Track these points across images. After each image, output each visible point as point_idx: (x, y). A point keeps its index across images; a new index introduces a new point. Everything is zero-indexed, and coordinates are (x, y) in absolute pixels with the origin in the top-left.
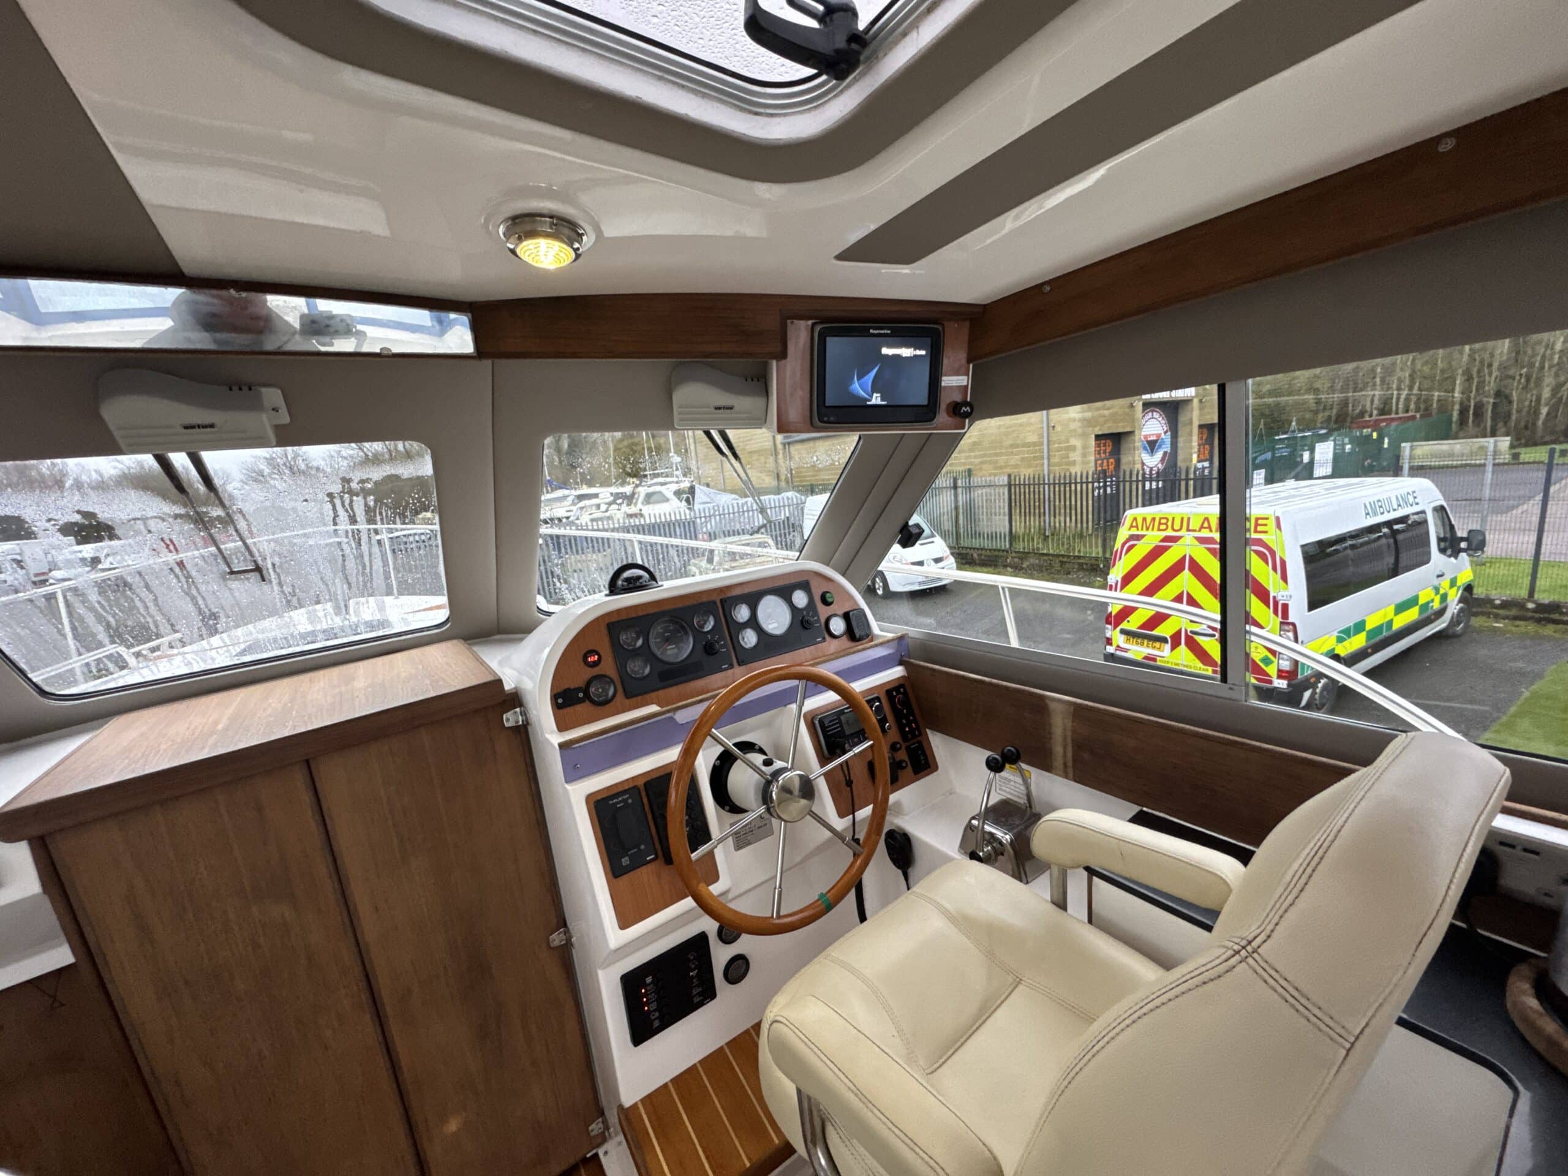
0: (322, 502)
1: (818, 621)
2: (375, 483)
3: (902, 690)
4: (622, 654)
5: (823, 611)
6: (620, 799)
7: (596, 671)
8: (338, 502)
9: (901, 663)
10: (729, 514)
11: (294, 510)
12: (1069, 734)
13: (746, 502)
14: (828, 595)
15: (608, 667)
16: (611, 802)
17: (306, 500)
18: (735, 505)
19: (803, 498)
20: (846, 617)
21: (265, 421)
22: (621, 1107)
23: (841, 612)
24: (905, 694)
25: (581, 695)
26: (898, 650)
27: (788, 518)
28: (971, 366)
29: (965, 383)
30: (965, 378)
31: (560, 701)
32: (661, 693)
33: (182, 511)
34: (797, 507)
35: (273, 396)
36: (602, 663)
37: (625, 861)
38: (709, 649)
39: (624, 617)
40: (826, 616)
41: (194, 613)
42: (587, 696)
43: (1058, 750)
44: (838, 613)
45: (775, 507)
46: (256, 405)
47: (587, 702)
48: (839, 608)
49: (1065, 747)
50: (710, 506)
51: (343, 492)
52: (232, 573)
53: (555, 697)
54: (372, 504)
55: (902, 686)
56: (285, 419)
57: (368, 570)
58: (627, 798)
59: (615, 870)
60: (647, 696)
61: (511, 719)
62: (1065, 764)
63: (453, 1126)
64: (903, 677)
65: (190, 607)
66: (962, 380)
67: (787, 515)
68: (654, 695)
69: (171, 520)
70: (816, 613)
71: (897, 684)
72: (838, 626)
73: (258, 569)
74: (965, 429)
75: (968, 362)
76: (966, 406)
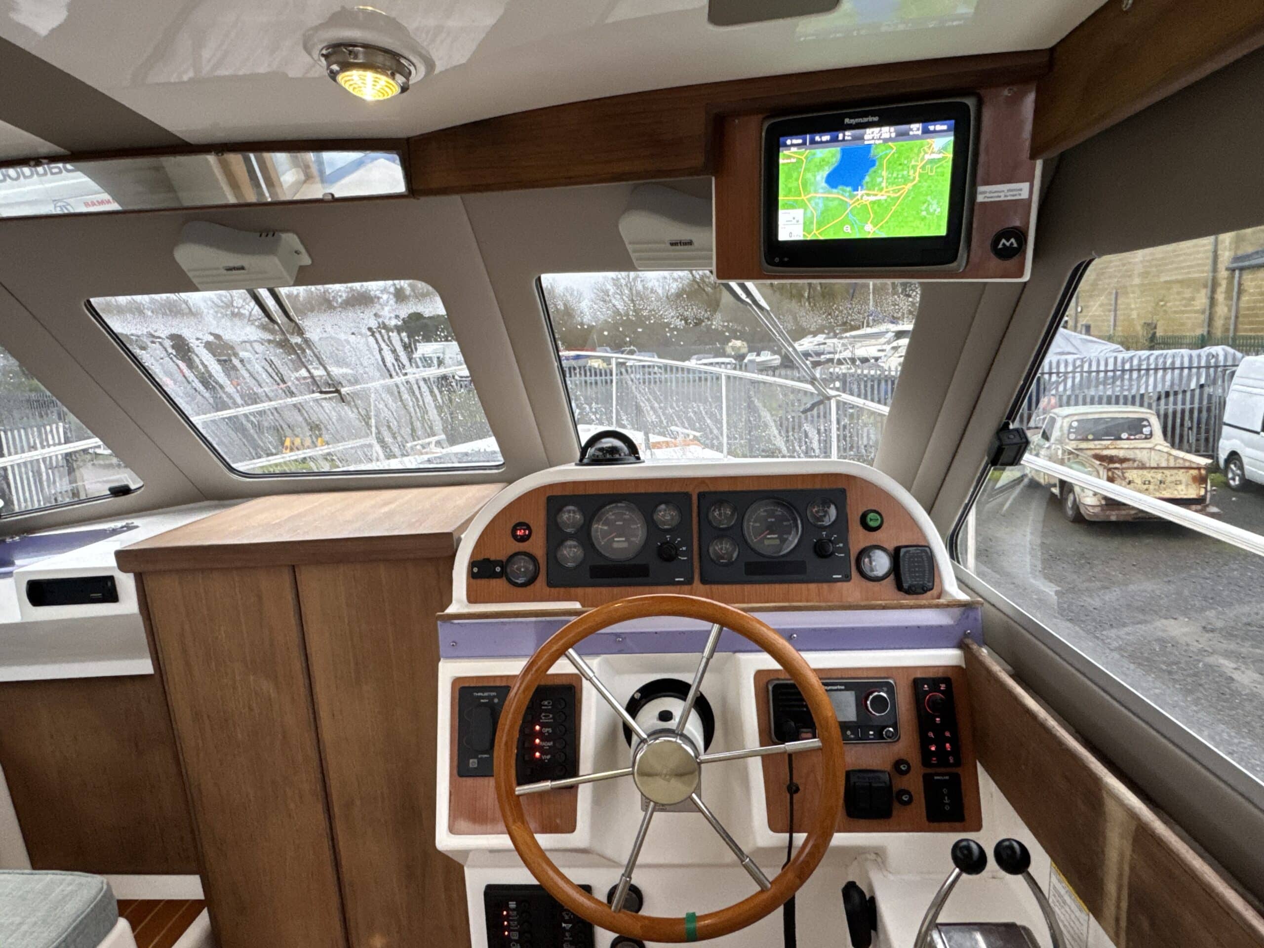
0: (367, 336)
1: (846, 550)
2: (403, 320)
3: (943, 687)
4: (556, 534)
5: (858, 538)
6: (486, 694)
7: (522, 547)
8: (378, 335)
9: (961, 645)
10: (1098, 372)
11: (348, 342)
12: (1126, 868)
13: (1131, 358)
14: (871, 515)
15: (537, 545)
16: (475, 694)
17: (353, 334)
18: (1111, 361)
19: (1239, 355)
20: (896, 556)
23: (891, 546)
24: (948, 692)
25: (498, 569)
26: (959, 623)
27: (1202, 386)
28: (1039, 164)
29: (1025, 195)
30: (1025, 186)
31: (475, 570)
32: (589, 590)
33: (271, 338)
34: (1225, 370)
35: (291, 240)
36: (531, 540)
37: (473, 763)
38: (667, 554)
39: (581, 492)
40: (862, 545)
41: (304, 424)
42: (505, 573)
43: (1111, 887)
44: (886, 546)
45: (1182, 368)
47: (504, 578)
48: (889, 537)
49: (1120, 888)
50: (1070, 358)
51: (379, 327)
53: (473, 564)
54: (406, 340)
55: (947, 680)
56: (306, 260)
57: (421, 403)
58: (494, 697)
59: (461, 767)
60: (573, 590)
62: (1117, 920)
64: (957, 668)
65: (300, 419)
66: (1020, 191)
67: (1202, 381)
68: (580, 591)
69: (266, 344)
70: (844, 537)
71: (940, 675)
72: (881, 563)
74: (1026, 277)
75: (1033, 156)
76: (1020, 235)
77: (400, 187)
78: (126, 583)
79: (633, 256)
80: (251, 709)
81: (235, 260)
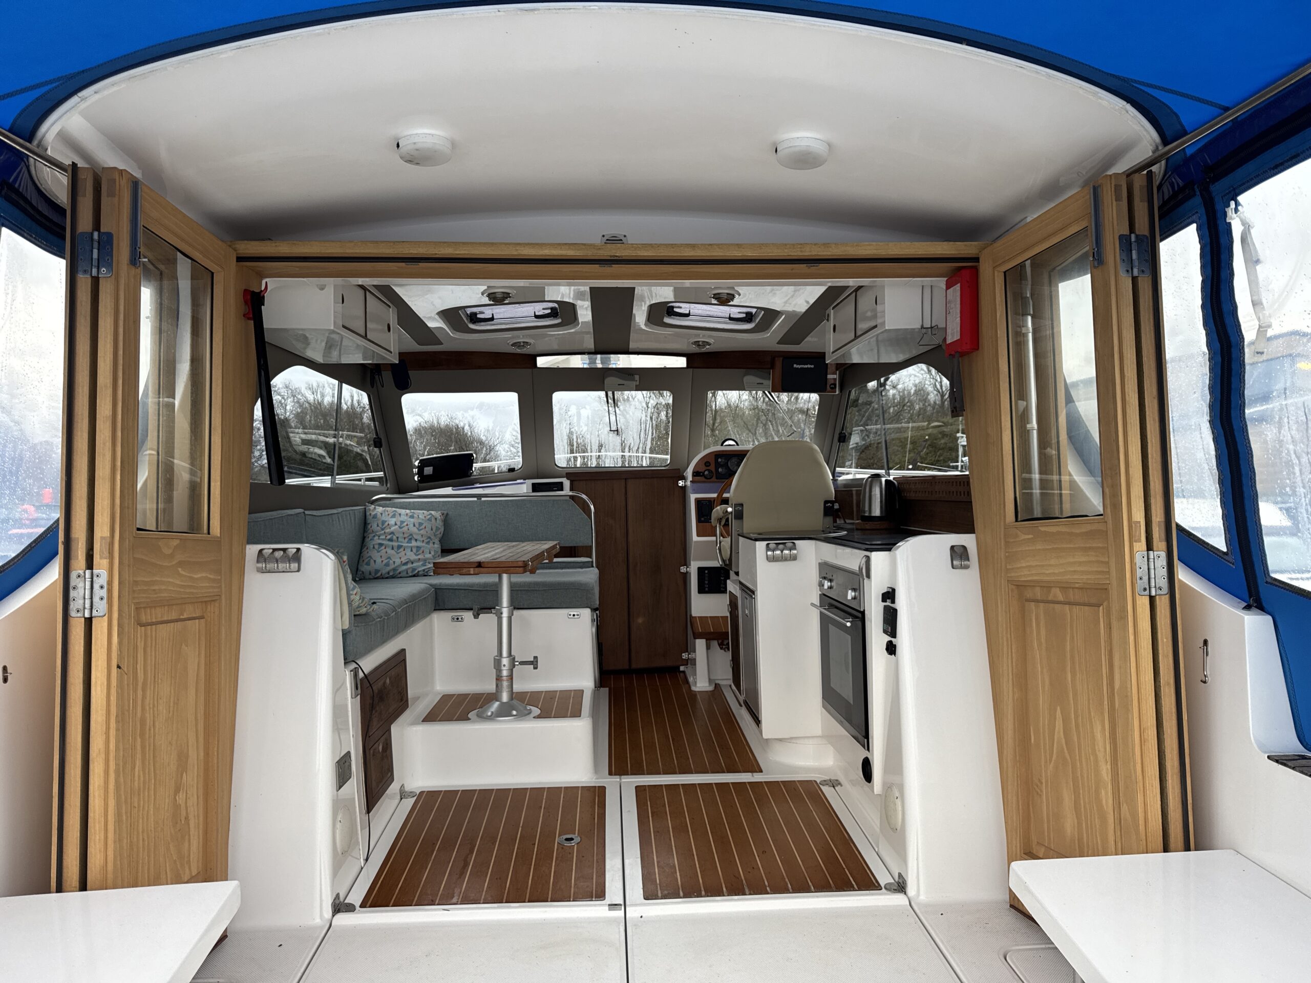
0: (639, 409)
4: (718, 465)
6: (705, 502)
7: (708, 468)
8: (643, 409)
15: (712, 468)
16: (702, 502)
17: (635, 408)
21: (634, 383)
22: (691, 615)
25: (701, 474)
28: (838, 372)
31: (694, 474)
35: (637, 377)
36: (710, 466)
37: (703, 519)
39: (723, 454)
42: (704, 475)
46: (634, 380)
51: (646, 406)
52: (611, 431)
53: (694, 472)
54: (652, 411)
56: (638, 383)
59: (699, 521)
61: (681, 483)
63: (640, 620)
66: (835, 376)
68: (725, 480)
73: (617, 430)
74: (837, 393)
75: (837, 370)
76: (835, 385)
77: (685, 366)
78: (567, 483)
79: (746, 387)
80: (604, 530)
81: (622, 382)
